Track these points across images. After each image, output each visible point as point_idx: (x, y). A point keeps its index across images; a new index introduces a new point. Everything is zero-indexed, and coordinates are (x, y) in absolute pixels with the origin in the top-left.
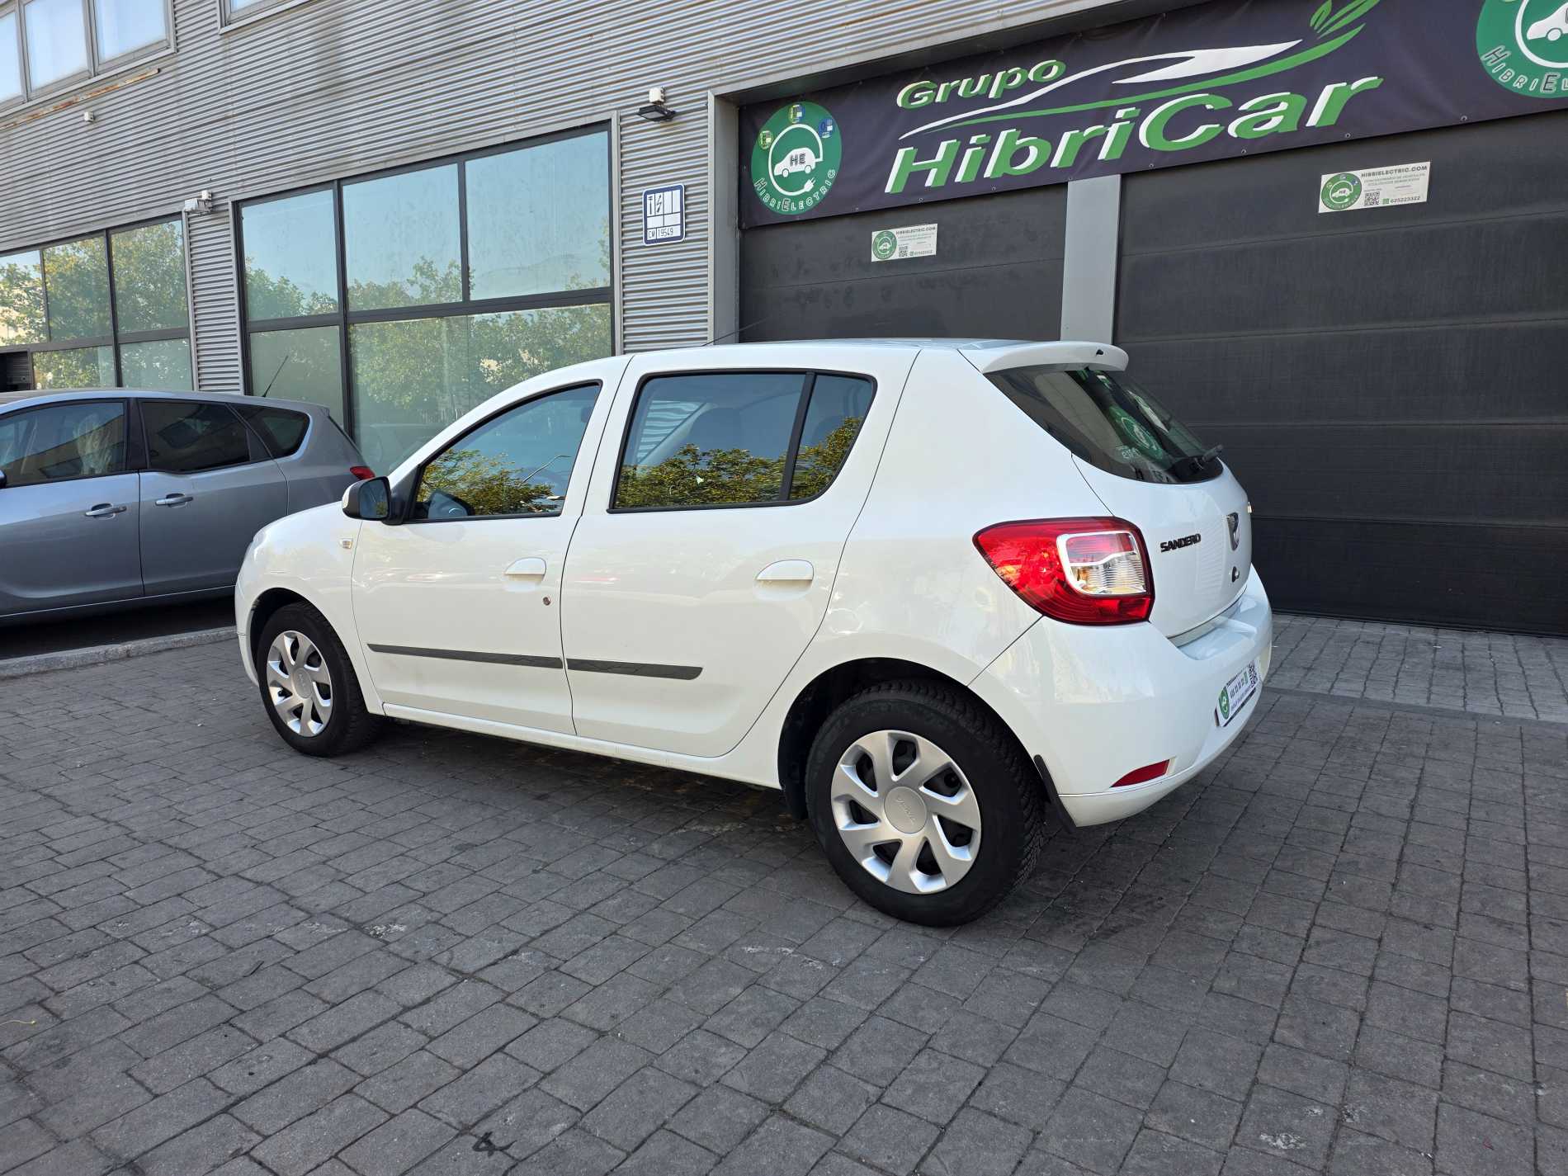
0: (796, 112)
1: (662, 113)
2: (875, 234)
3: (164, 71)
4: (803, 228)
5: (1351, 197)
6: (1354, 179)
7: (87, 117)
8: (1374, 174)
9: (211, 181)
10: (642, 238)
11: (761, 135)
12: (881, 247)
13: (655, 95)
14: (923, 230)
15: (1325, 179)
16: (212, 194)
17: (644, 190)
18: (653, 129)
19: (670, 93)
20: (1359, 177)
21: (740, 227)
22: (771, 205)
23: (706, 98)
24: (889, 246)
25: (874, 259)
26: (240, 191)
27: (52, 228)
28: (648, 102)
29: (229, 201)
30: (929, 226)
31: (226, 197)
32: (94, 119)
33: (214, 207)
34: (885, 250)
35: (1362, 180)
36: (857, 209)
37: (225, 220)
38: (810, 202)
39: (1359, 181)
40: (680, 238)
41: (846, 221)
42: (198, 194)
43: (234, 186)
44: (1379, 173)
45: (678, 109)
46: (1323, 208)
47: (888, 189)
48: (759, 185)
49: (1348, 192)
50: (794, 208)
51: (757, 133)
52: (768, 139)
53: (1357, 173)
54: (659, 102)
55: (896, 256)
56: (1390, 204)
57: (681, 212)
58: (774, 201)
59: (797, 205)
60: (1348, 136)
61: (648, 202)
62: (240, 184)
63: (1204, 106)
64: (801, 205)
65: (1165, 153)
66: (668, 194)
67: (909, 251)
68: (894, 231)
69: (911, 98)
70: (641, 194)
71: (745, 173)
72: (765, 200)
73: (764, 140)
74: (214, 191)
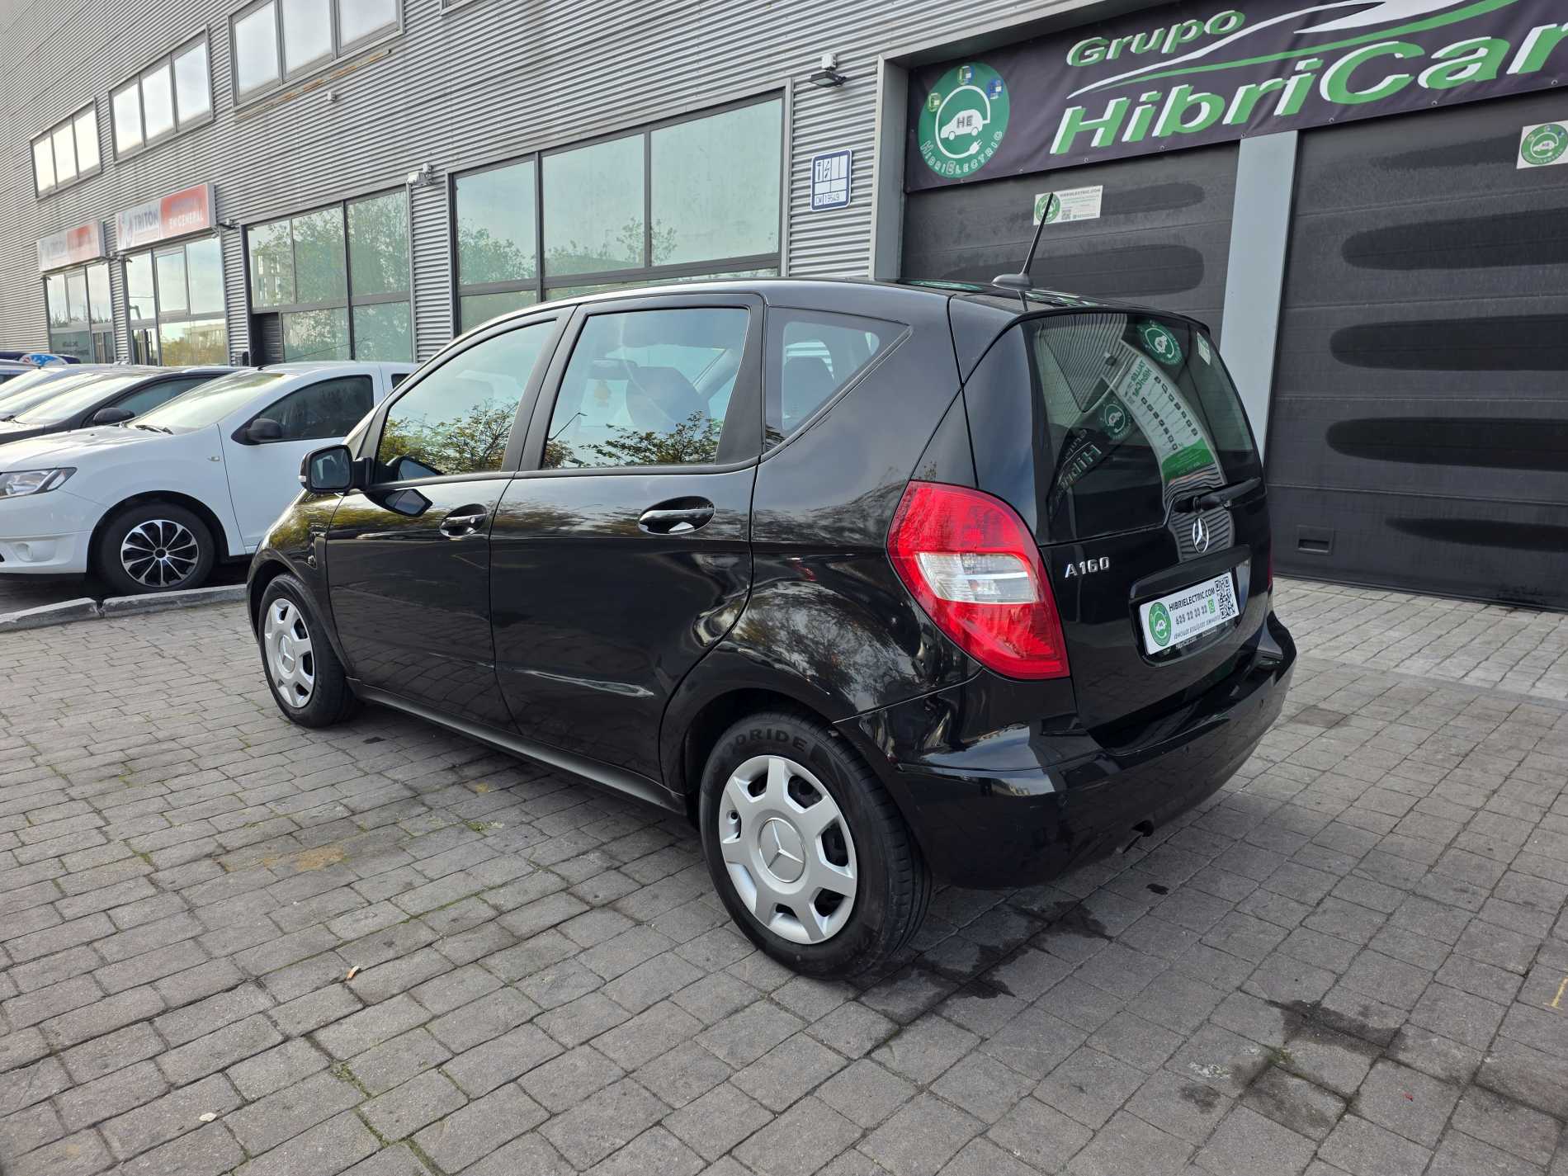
0: (966, 73)
1: (834, 79)
2: (1038, 196)
3: (393, 52)
4: (966, 193)
5: (1555, 150)
6: (1560, 131)
7: (329, 97)
9: (431, 155)
10: (809, 204)
11: (930, 98)
13: (827, 61)
14: (1087, 192)
15: (1527, 131)
16: (432, 167)
17: (813, 156)
18: (825, 95)
19: (842, 58)
20: (1566, 128)
21: (904, 191)
22: (937, 168)
23: (876, 63)
25: (1036, 222)
26: (456, 163)
27: (300, 200)
28: (820, 68)
29: (445, 173)
30: (1095, 188)
31: (443, 170)
32: (335, 98)
33: (433, 179)
36: (1021, 171)
37: (442, 191)
38: (975, 165)
39: (1565, 132)
40: (845, 203)
41: (1010, 184)
42: (420, 167)
43: (451, 159)
45: (848, 75)
46: (1522, 164)
47: (1054, 150)
48: (926, 148)
49: (1552, 145)
50: (958, 171)
51: (925, 96)
52: (936, 102)
53: (1564, 124)
54: (832, 69)
57: (848, 177)
58: (939, 164)
59: (961, 168)
60: (1554, 82)
61: (817, 168)
62: (455, 157)
63: (1393, 55)
64: (966, 168)
65: (1347, 107)
66: (836, 159)
67: (1071, 216)
68: (1058, 194)
69: (1082, 56)
70: (810, 161)
71: (912, 136)
72: (930, 163)
73: (932, 102)
74: (433, 163)
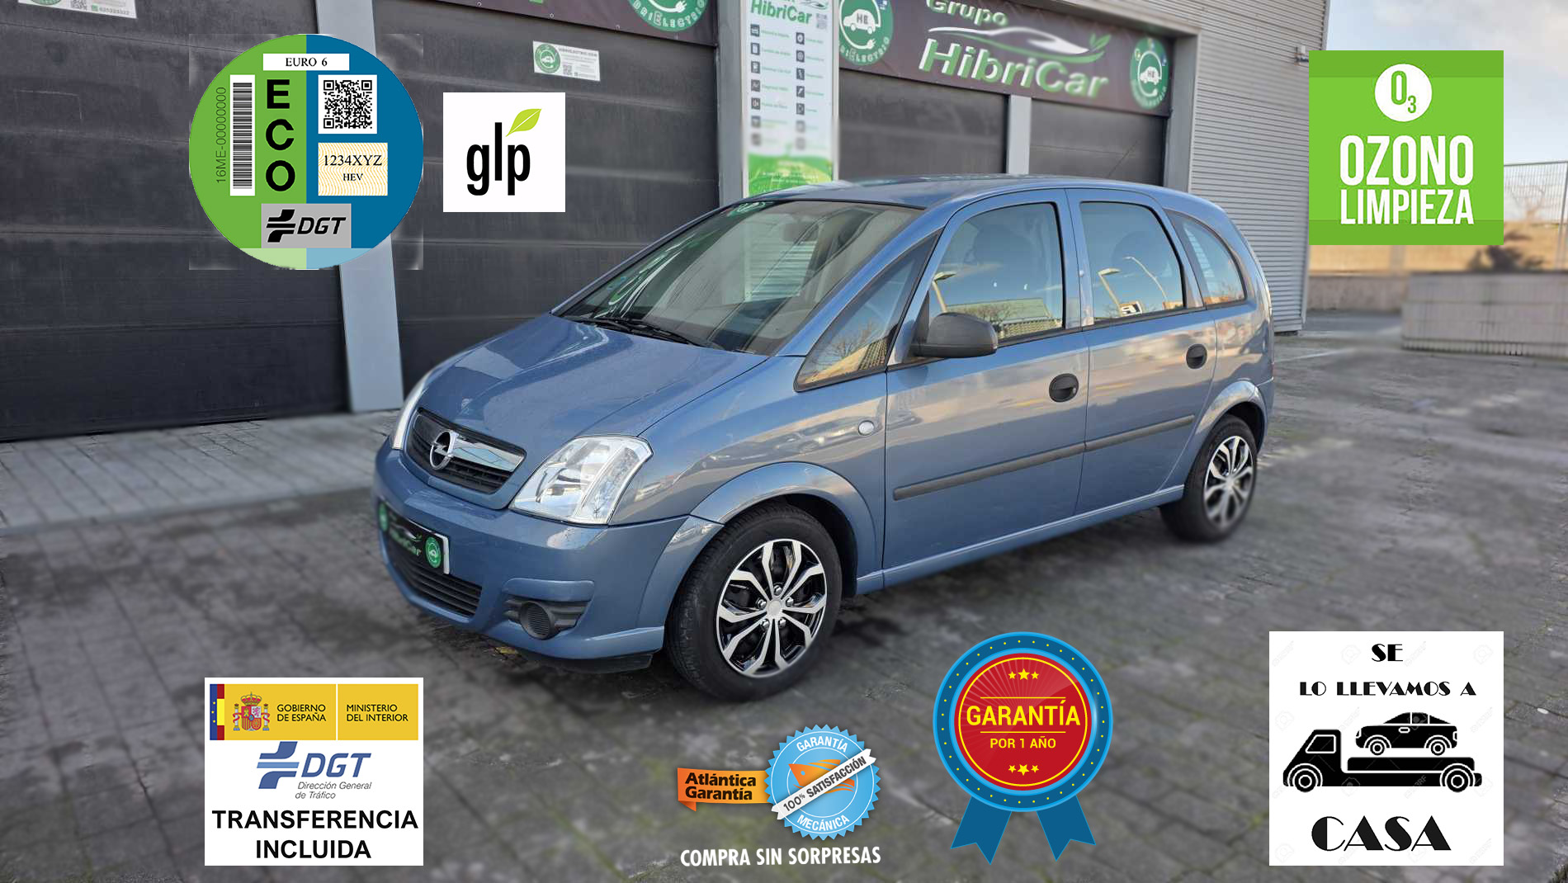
5: (554, 64)
6: (555, 51)
8: (566, 51)
15: (536, 45)
20: (557, 49)
35: (560, 53)
39: (558, 55)
44: (570, 51)
46: (537, 70)
49: (552, 61)
53: (557, 47)
56: (579, 77)
60: (552, 16)
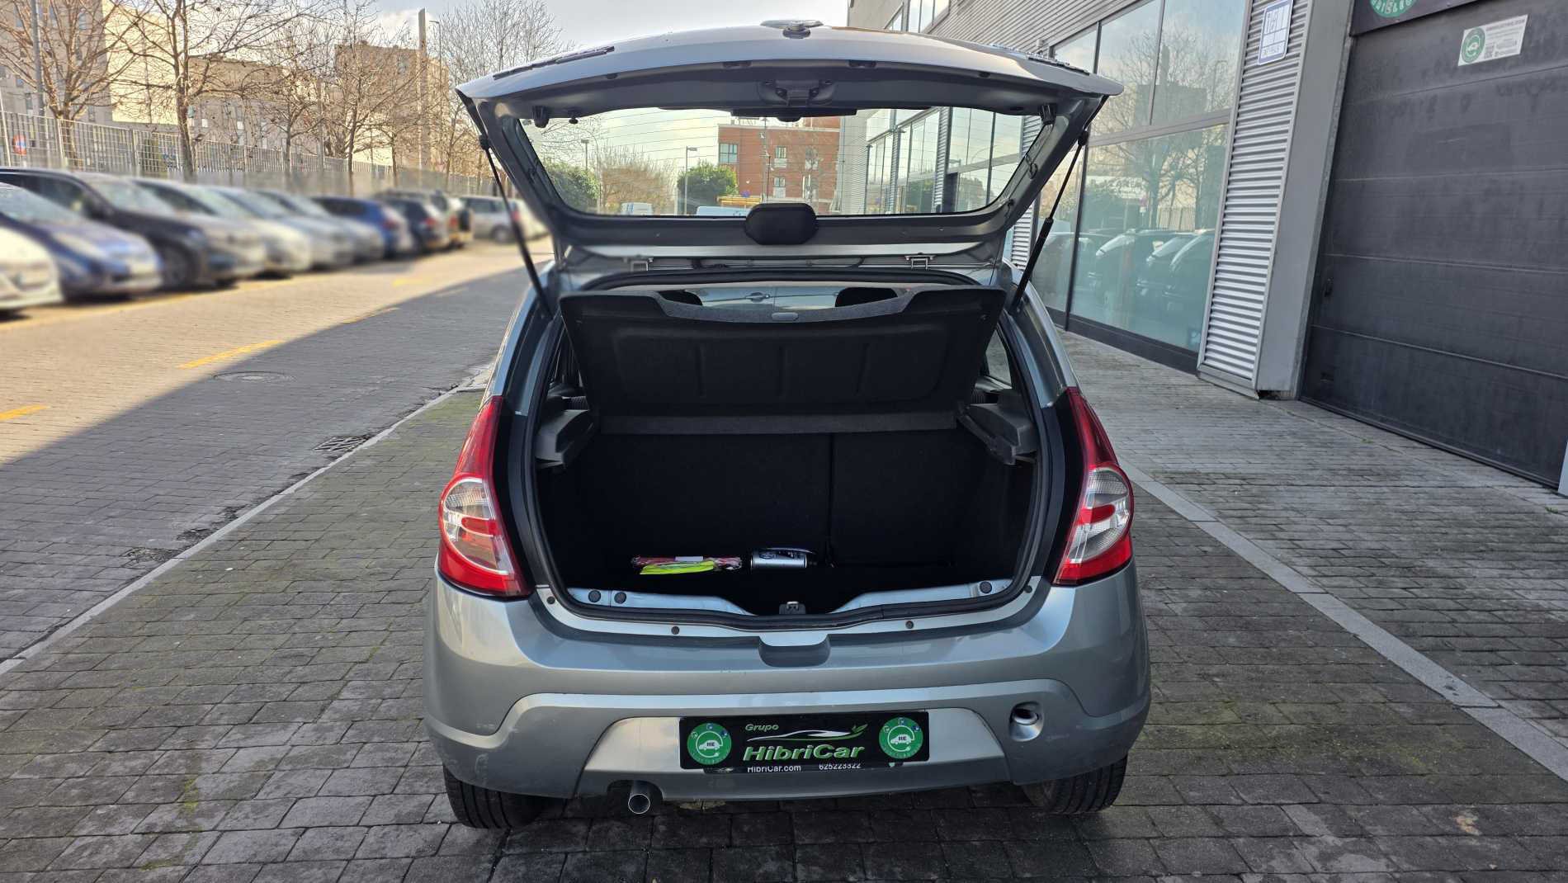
2: (1466, 32)
4: (1405, 31)
9: (1044, 30)
12: (1470, 48)
14: (1512, 24)
16: (1043, 41)
17: (1266, 8)
21: (1352, 34)
22: (1378, 8)
24: (1476, 45)
25: (1461, 62)
30: (1519, 18)
34: (1472, 52)
36: (1449, 5)
38: (1408, 2)
40: (1282, 55)
41: (1443, 20)
43: (1054, 33)
50: (1395, 10)
55: (1481, 59)
57: (1287, 28)
58: (1380, 3)
61: (1267, 19)
62: (1056, 31)
64: (1402, 6)
66: (1281, 9)
67: (1496, 50)
68: (1484, 28)
70: (1263, 13)
72: (1373, 3)
